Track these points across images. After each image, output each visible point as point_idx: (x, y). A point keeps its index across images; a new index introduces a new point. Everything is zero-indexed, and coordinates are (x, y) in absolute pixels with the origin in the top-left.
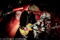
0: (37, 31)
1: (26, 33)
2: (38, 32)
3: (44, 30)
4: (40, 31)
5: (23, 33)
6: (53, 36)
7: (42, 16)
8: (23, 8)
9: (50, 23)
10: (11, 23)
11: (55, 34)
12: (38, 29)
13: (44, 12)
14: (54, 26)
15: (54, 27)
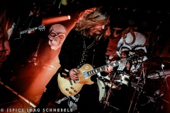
0: (106, 83)
1: (75, 91)
2: (110, 85)
3: (126, 83)
4: (117, 84)
5: (67, 89)
6: (153, 101)
7: (121, 40)
8: (69, 17)
9: (146, 61)
10: (33, 57)
11: (158, 93)
12: (109, 79)
13: (128, 29)
14: (156, 73)
15: (157, 75)
